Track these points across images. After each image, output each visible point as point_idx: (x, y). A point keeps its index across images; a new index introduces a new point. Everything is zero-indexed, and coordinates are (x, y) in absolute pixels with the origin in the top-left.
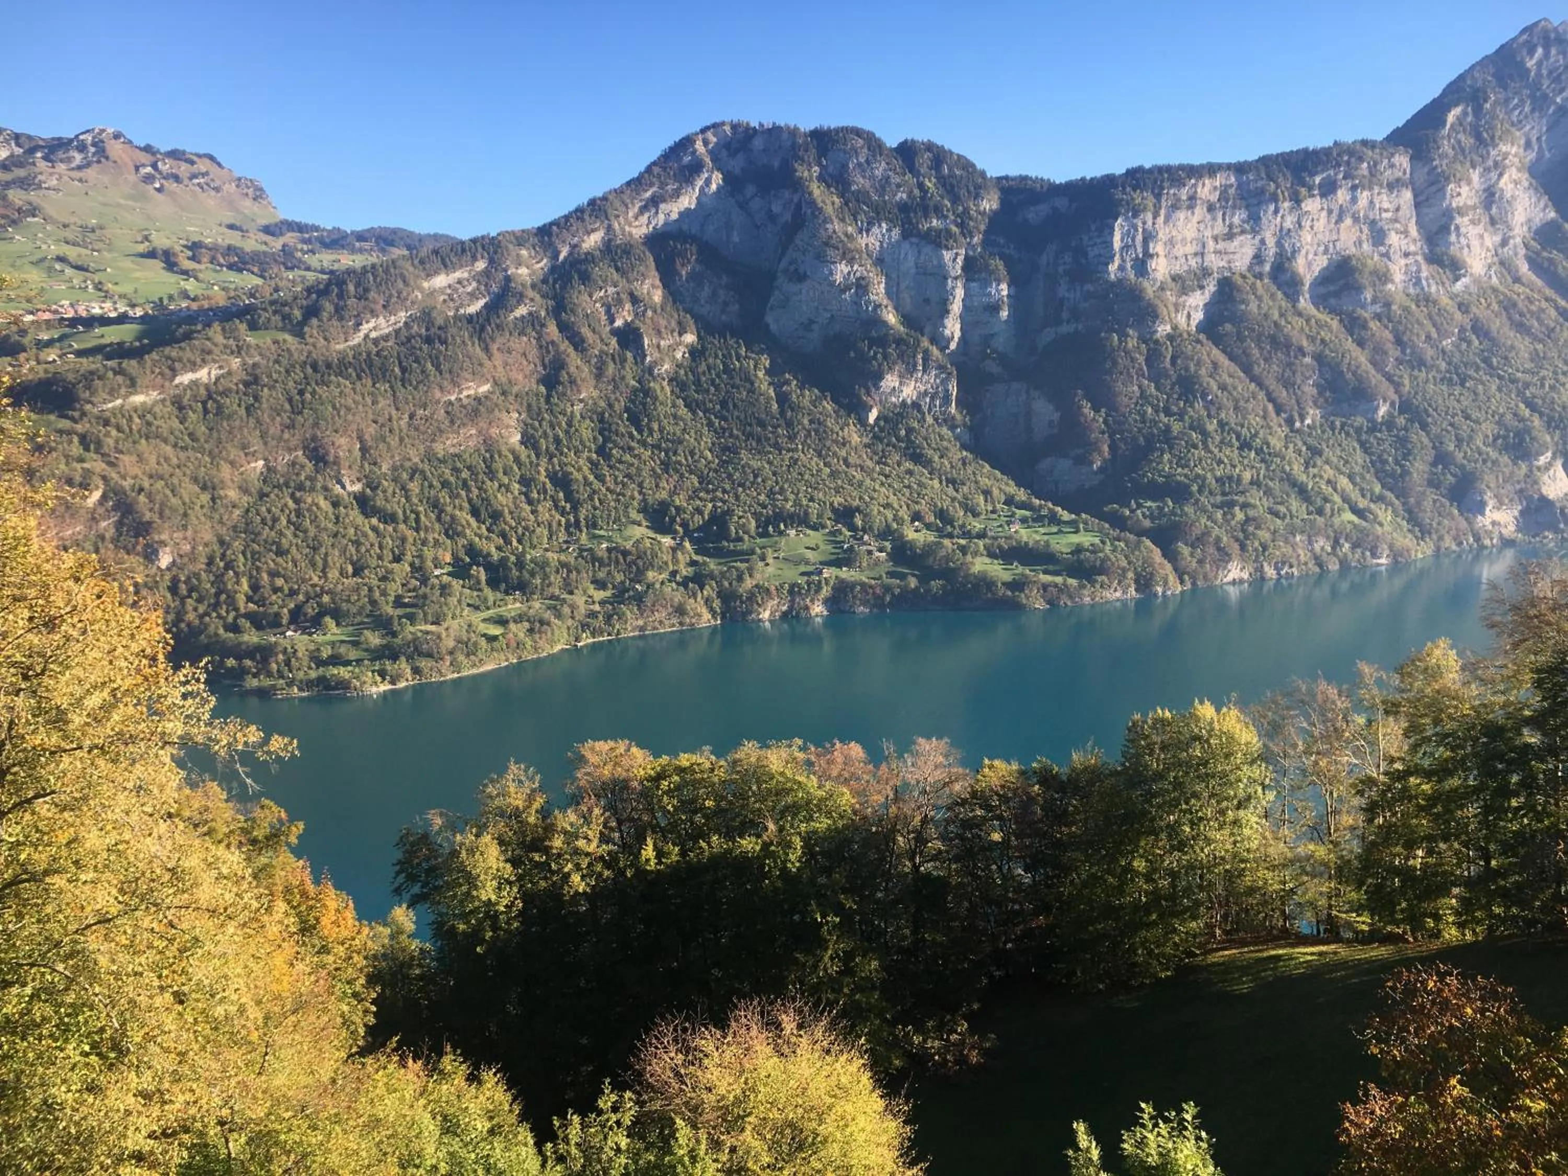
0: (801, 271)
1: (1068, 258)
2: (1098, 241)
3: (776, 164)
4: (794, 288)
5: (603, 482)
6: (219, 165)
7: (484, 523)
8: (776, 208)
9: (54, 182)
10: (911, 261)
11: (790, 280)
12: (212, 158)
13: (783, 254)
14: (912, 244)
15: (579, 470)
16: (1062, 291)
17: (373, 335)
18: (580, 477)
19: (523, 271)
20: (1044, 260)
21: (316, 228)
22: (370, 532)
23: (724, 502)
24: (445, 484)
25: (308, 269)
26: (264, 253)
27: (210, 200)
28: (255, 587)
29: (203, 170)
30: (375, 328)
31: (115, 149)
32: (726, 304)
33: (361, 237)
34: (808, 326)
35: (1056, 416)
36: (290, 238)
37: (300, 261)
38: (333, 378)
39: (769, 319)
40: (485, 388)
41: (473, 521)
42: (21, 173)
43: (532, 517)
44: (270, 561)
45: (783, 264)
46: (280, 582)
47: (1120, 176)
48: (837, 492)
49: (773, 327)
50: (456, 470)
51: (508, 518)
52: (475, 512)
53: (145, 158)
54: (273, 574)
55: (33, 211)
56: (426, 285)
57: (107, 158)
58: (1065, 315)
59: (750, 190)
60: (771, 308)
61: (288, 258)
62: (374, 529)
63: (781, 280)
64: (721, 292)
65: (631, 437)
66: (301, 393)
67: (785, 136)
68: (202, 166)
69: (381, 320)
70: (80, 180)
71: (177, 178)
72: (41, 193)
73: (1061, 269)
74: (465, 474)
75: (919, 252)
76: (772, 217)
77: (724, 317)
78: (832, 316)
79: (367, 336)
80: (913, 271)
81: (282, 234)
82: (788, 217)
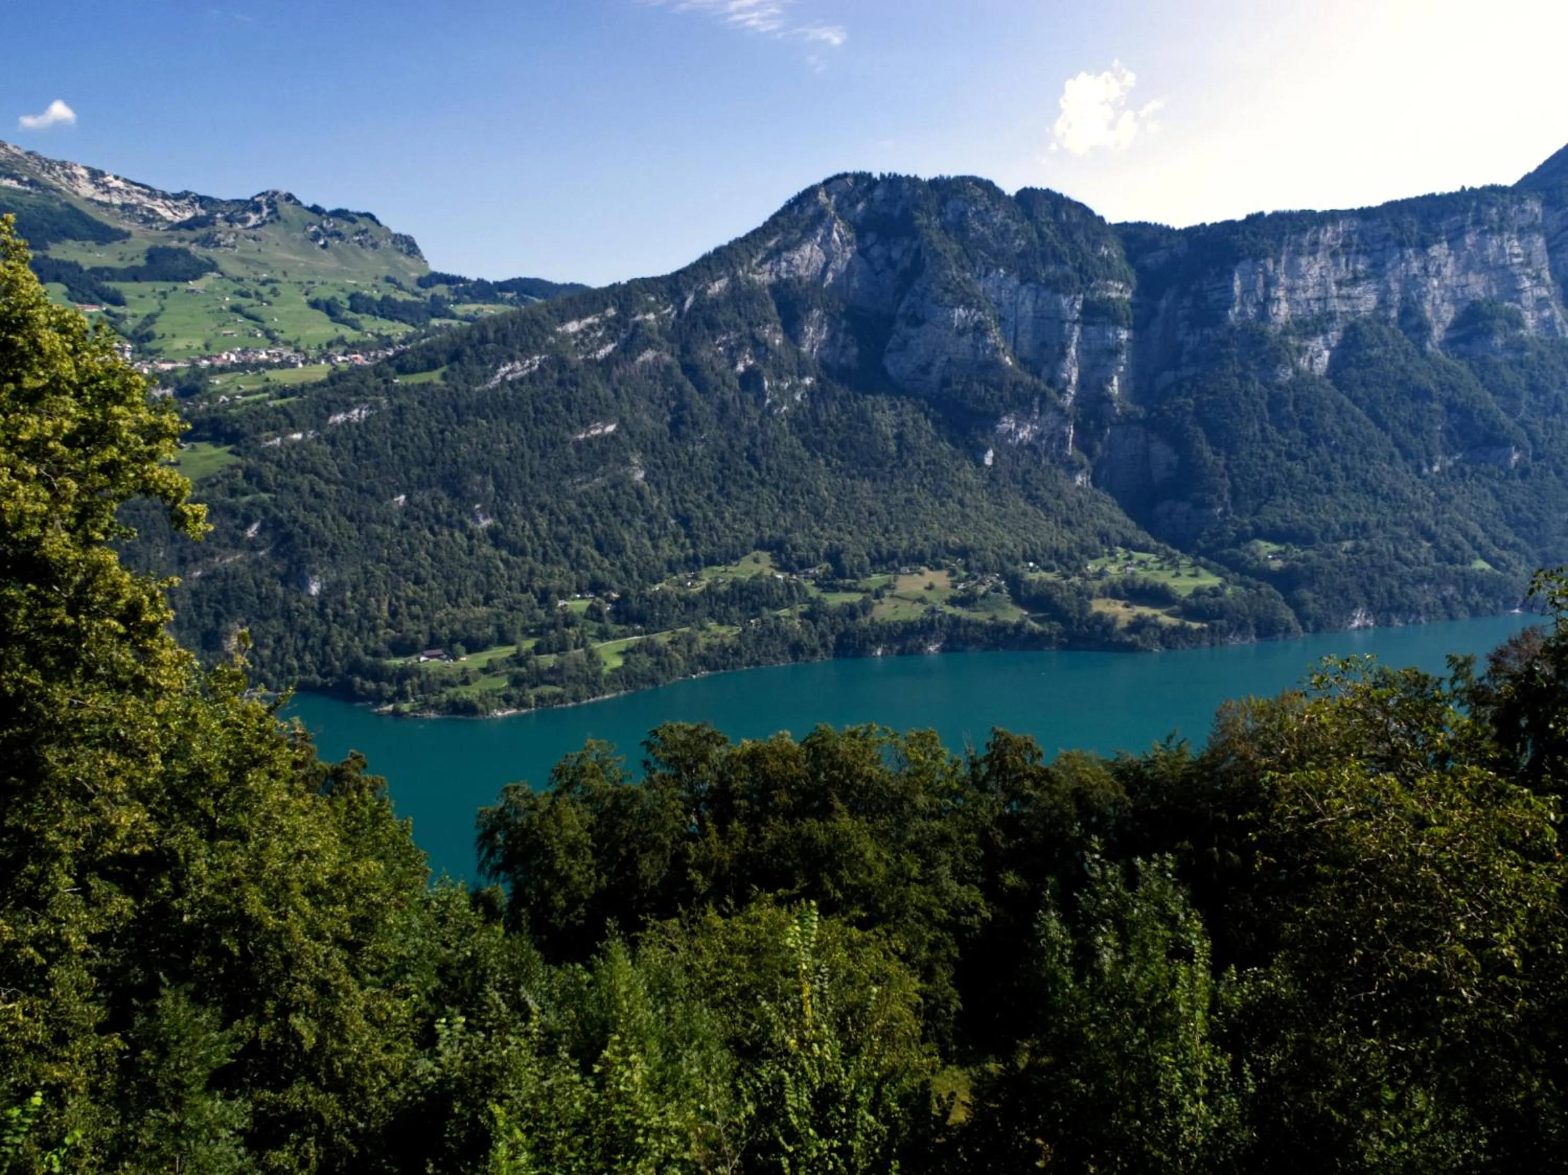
0: (919, 316)
1: (1187, 302)
2: (1219, 285)
3: (897, 213)
4: (913, 332)
5: (722, 519)
6: (378, 223)
7: (606, 556)
8: (896, 254)
9: (231, 240)
10: (1029, 306)
11: (908, 324)
12: (371, 217)
13: (902, 299)
14: (1029, 289)
15: (699, 506)
16: (1180, 336)
17: (509, 377)
18: (700, 515)
19: (651, 316)
20: (1163, 304)
21: (461, 280)
22: (501, 566)
23: (839, 540)
24: (571, 520)
25: (453, 317)
26: (415, 303)
27: (369, 254)
28: (394, 613)
29: (363, 227)
30: (512, 371)
31: (286, 209)
32: (844, 347)
33: (503, 286)
34: (925, 369)
35: (1175, 459)
36: (441, 290)
37: (447, 310)
38: (471, 418)
39: (888, 362)
40: (611, 428)
41: (596, 554)
42: (201, 232)
43: (652, 552)
44: (410, 589)
45: (901, 310)
46: (416, 609)
47: (1241, 223)
48: (952, 532)
49: (891, 370)
50: (581, 505)
51: (630, 553)
52: (599, 547)
53: (312, 217)
54: (411, 602)
55: (212, 266)
56: (559, 329)
57: (279, 218)
58: (1184, 359)
59: (870, 238)
60: (890, 351)
61: (437, 308)
62: (506, 562)
63: (900, 325)
64: (841, 336)
65: (750, 475)
66: (442, 432)
67: (906, 186)
68: (362, 224)
69: (518, 364)
70: (254, 239)
71: (339, 235)
72: (221, 250)
73: (1180, 313)
74: (589, 510)
75: (1037, 297)
76: (890, 263)
77: (843, 361)
78: (949, 360)
79: (503, 378)
80: (1031, 314)
81: (431, 286)
82: (907, 263)
